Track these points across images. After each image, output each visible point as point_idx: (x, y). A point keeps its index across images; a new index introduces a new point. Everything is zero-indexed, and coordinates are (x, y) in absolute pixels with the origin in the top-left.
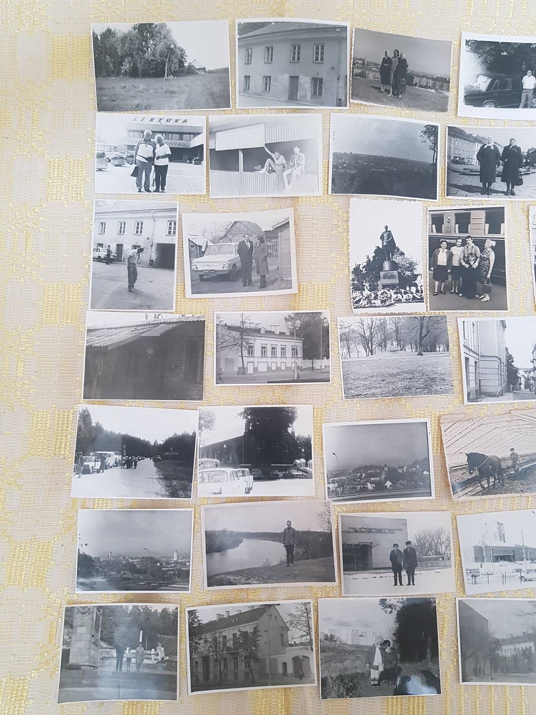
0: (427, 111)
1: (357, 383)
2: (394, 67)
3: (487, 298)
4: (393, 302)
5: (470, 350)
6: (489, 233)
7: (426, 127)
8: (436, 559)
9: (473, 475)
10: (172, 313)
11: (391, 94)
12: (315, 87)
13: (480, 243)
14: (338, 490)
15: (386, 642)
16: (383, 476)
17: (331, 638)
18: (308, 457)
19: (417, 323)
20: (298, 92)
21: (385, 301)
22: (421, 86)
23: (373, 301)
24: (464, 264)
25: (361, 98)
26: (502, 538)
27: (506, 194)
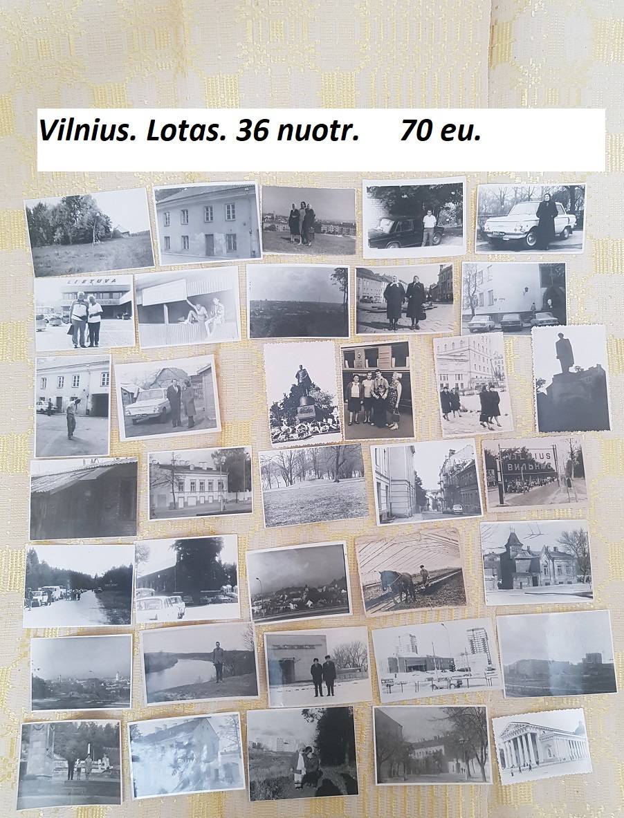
0: (337, 255)
1: (277, 512)
2: (302, 219)
3: (396, 426)
4: (310, 434)
5: (381, 475)
6: (396, 366)
7: (335, 270)
8: (354, 671)
9: (387, 592)
10: (108, 457)
11: (301, 243)
12: (229, 242)
13: (388, 375)
14: (262, 611)
15: (308, 749)
16: (305, 597)
17: (258, 746)
18: (234, 583)
19: (334, 453)
20: (215, 249)
21: (302, 434)
22: (329, 233)
23: (291, 435)
24: (374, 395)
25: (272, 249)
26: (415, 649)
27: (411, 328)
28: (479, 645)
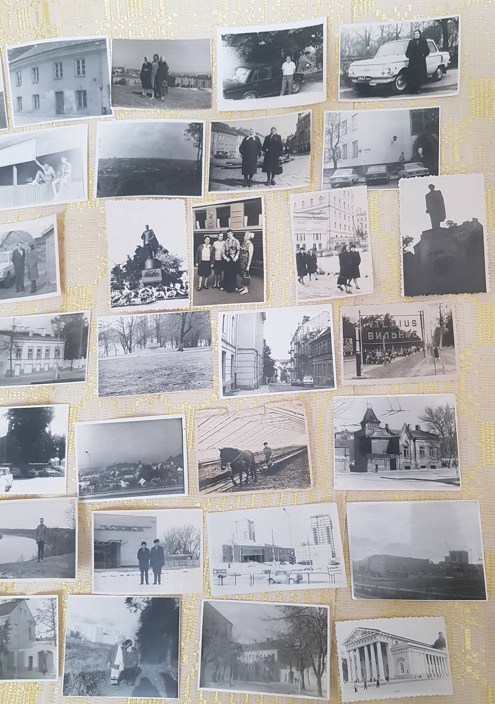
0: (191, 109)
1: (112, 381)
2: (155, 71)
3: (246, 291)
4: (154, 299)
5: (228, 344)
6: (248, 225)
7: (190, 125)
8: (185, 558)
9: (225, 471)
11: (153, 97)
12: (80, 99)
13: (240, 236)
14: (90, 487)
15: (128, 642)
16: (137, 474)
17: (76, 635)
18: (62, 456)
19: (179, 320)
20: (65, 106)
21: (145, 299)
22: (184, 86)
23: (133, 300)
24: (225, 258)
25: (122, 104)
26: (252, 536)
27: (266, 184)
28: (322, 534)
